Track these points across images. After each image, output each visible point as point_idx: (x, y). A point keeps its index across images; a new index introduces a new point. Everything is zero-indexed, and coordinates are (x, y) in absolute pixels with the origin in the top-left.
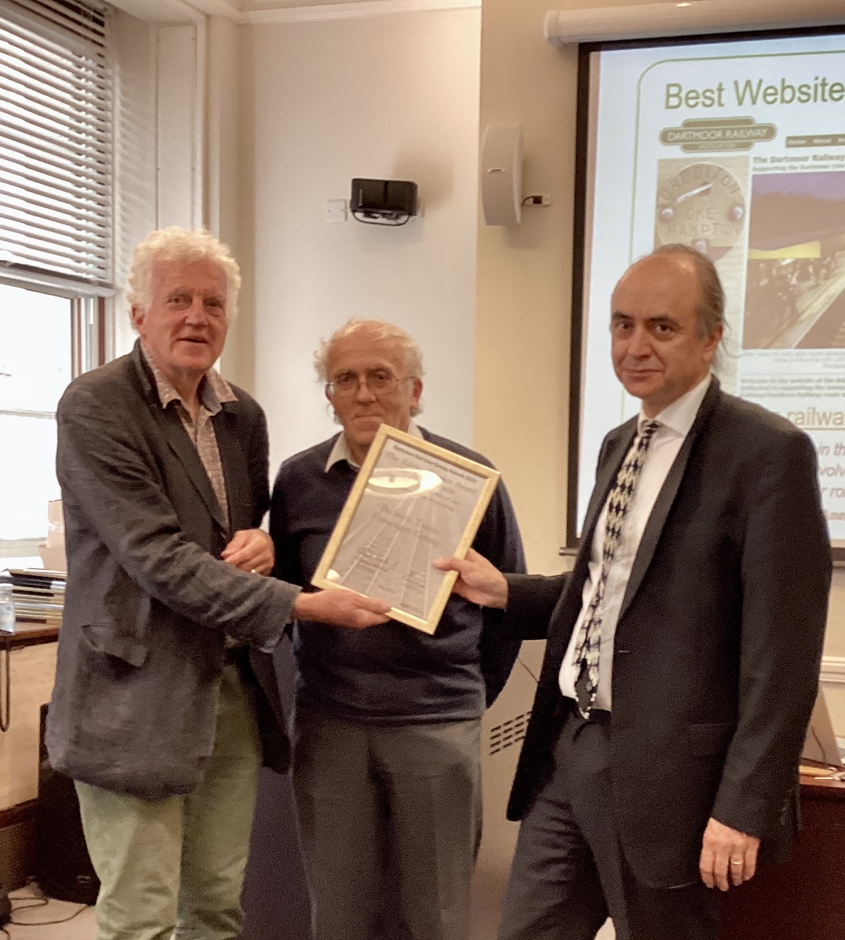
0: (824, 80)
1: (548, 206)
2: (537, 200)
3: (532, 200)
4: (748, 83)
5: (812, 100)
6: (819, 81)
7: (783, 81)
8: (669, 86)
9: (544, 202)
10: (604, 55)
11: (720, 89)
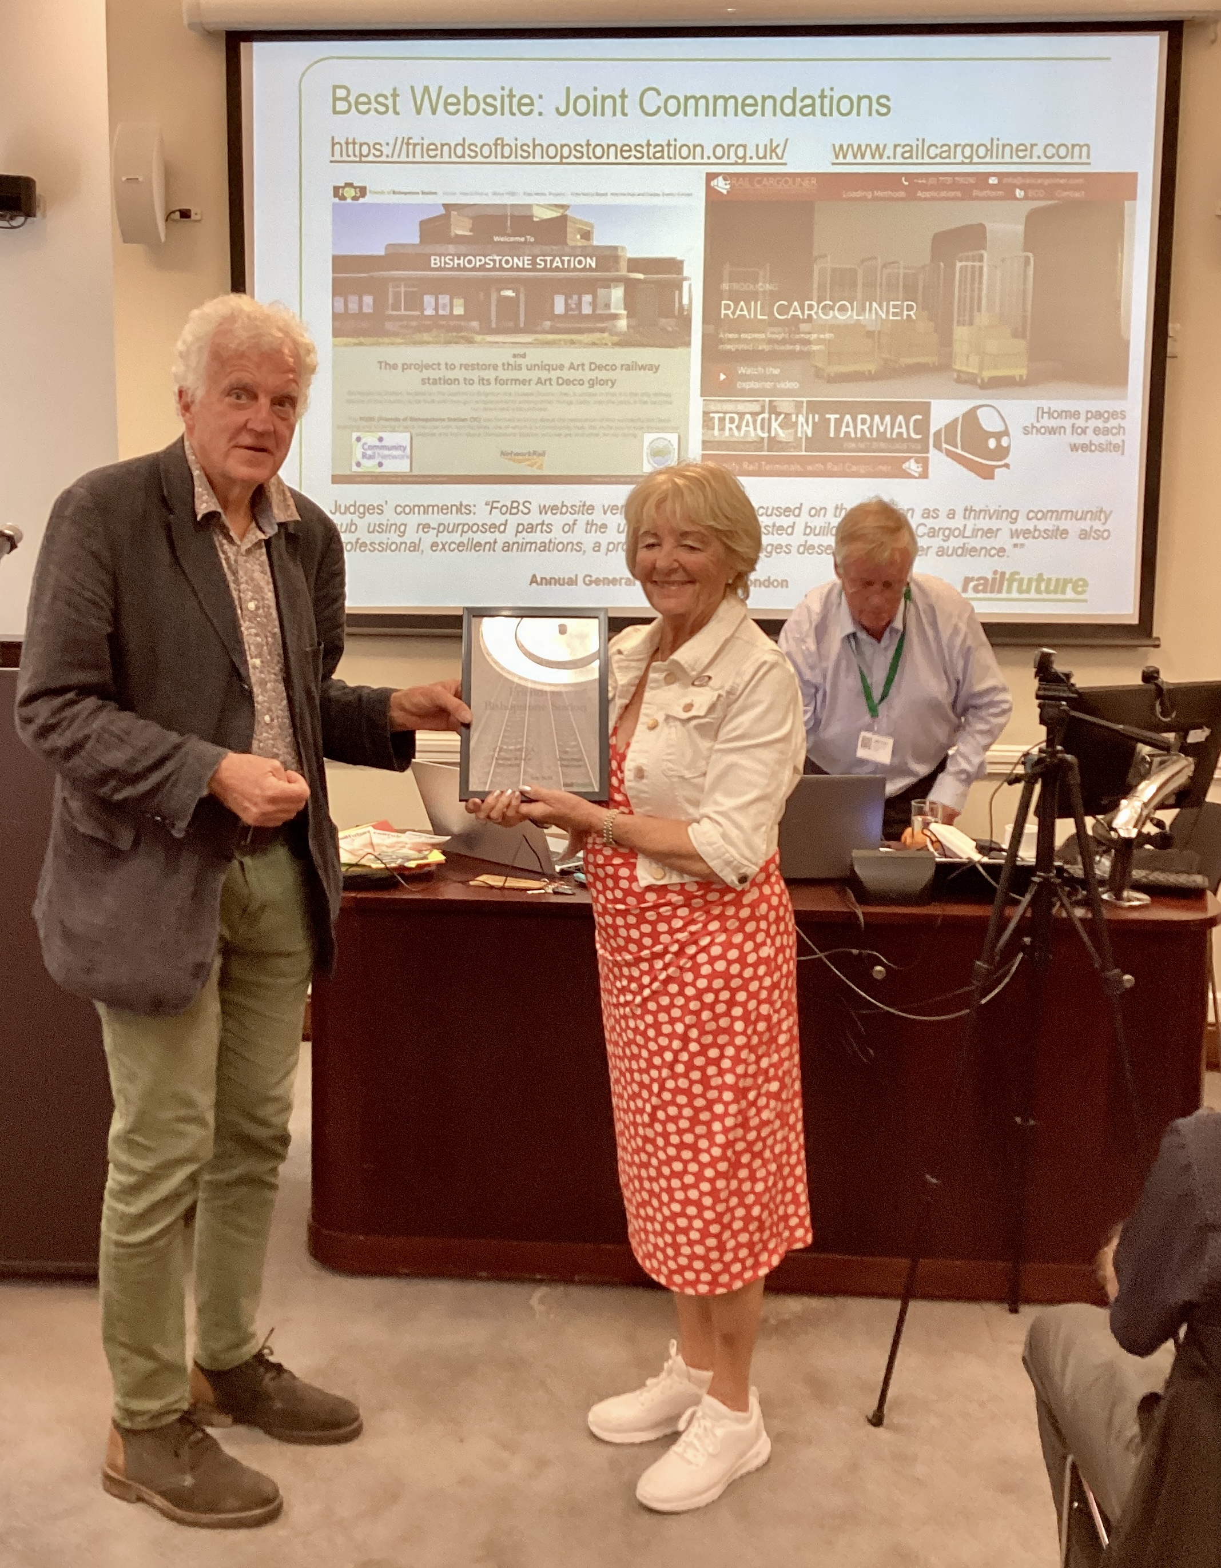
0: (511, 90)
1: (196, 221)
2: (185, 214)
3: (178, 214)
4: (426, 89)
5: (499, 112)
6: (506, 92)
7: (466, 88)
8: (335, 87)
9: (193, 217)
10: (258, 47)
11: (395, 95)
